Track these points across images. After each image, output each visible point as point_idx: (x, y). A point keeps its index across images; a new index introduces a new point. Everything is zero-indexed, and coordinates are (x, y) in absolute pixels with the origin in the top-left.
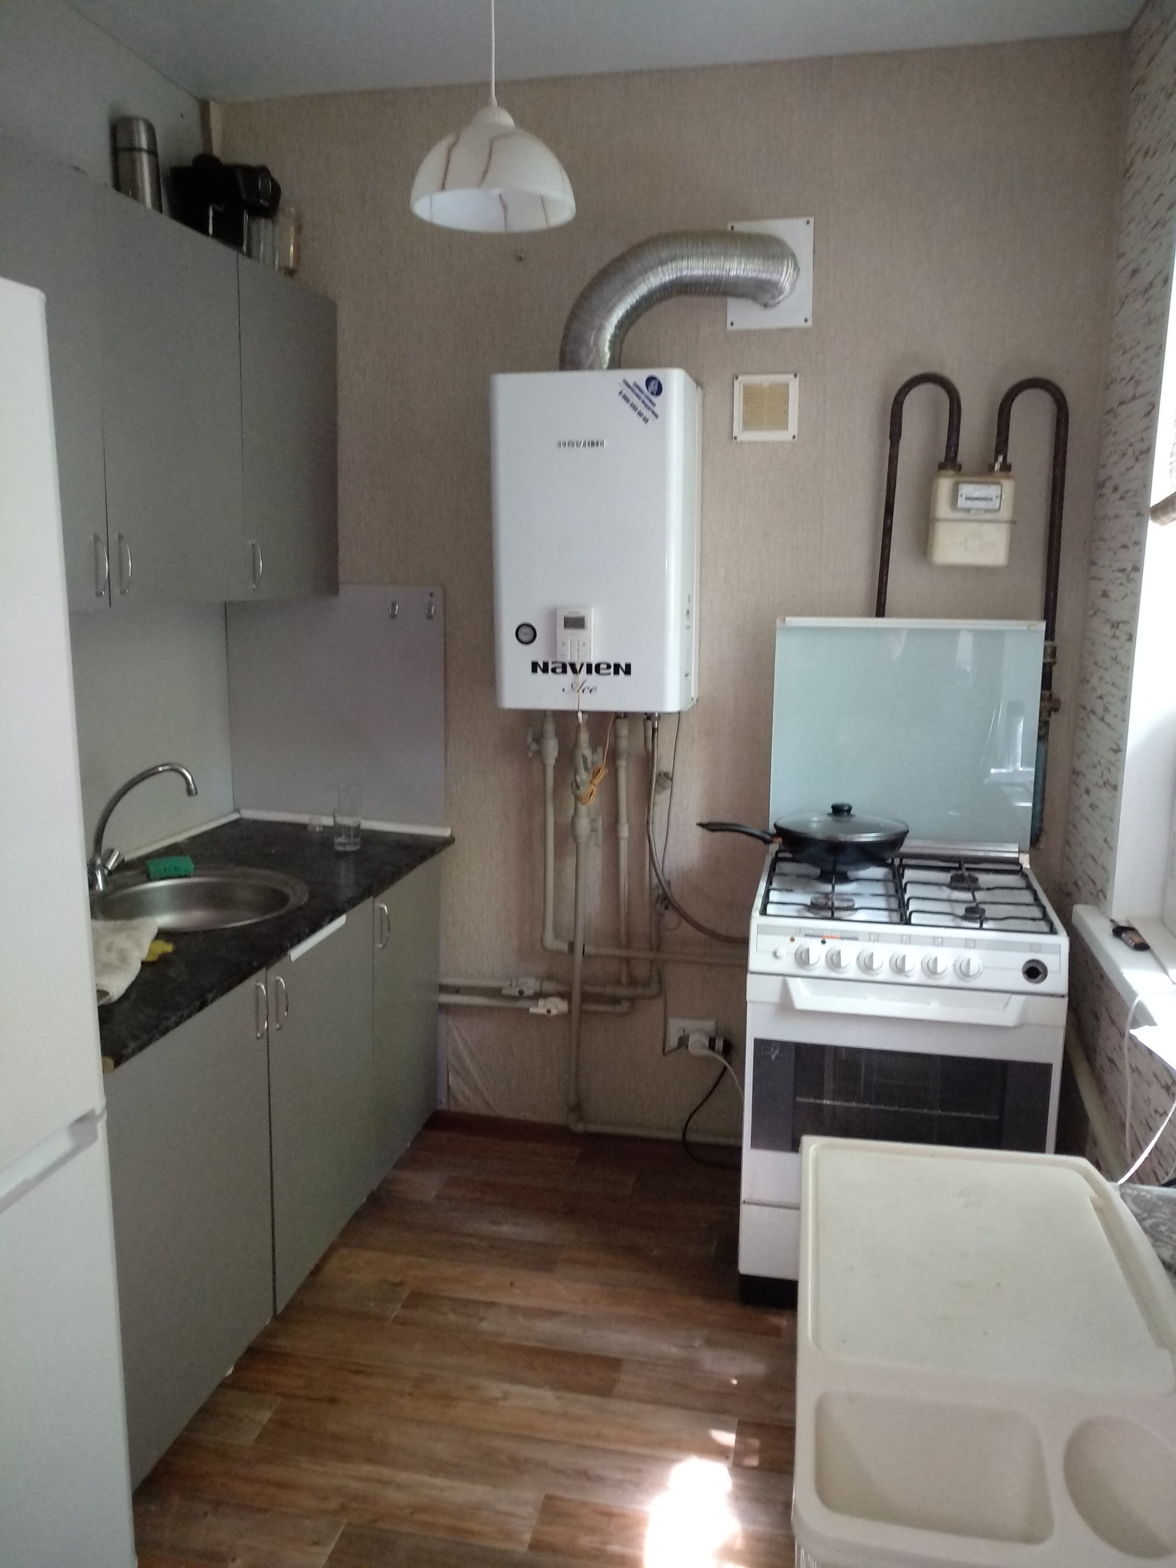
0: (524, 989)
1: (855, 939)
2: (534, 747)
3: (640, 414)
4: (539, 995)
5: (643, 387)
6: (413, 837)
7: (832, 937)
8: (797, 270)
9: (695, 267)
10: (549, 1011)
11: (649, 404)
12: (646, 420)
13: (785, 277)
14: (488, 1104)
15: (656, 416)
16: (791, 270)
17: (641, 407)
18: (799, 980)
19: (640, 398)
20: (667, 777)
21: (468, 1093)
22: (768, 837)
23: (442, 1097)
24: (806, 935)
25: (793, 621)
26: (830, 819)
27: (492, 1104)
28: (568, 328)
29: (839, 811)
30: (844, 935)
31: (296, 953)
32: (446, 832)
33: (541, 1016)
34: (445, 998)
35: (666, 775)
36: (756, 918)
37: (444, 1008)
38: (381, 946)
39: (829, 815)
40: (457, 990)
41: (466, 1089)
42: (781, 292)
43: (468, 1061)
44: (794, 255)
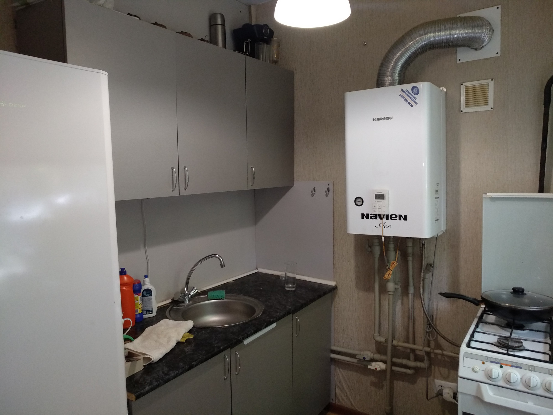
0: (366, 357)
1: (521, 368)
2: (369, 249)
3: (409, 103)
4: (373, 360)
5: (411, 92)
6: (320, 285)
7: (506, 365)
8: (491, 31)
9: (436, 36)
10: (376, 369)
11: (413, 99)
12: (412, 106)
13: (484, 34)
14: (352, 405)
15: (417, 104)
16: (488, 31)
17: (410, 100)
18: (487, 385)
19: (409, 97)
20: (430, 266)
21: (343, 397)
22: (477, 302)
23: (333, 397)
24: (491, 362)
25: (490, 195)
26: (512, 295)
27: (354, 405)
28: (380, 70)
29: (518, 292)
30: (514, 364)
31: (246, 342)
32: (333, 284)
33: (372, 370)
34: (333, 356)
35: (431, 265)
36: (464, 348)
37: (333, 360)
38: (296, 335)
39: (511, 293)
40: (339, 353)
41: (343, 395)
42: (483, 41)
43: (344, 384)
44: (490, 24)
